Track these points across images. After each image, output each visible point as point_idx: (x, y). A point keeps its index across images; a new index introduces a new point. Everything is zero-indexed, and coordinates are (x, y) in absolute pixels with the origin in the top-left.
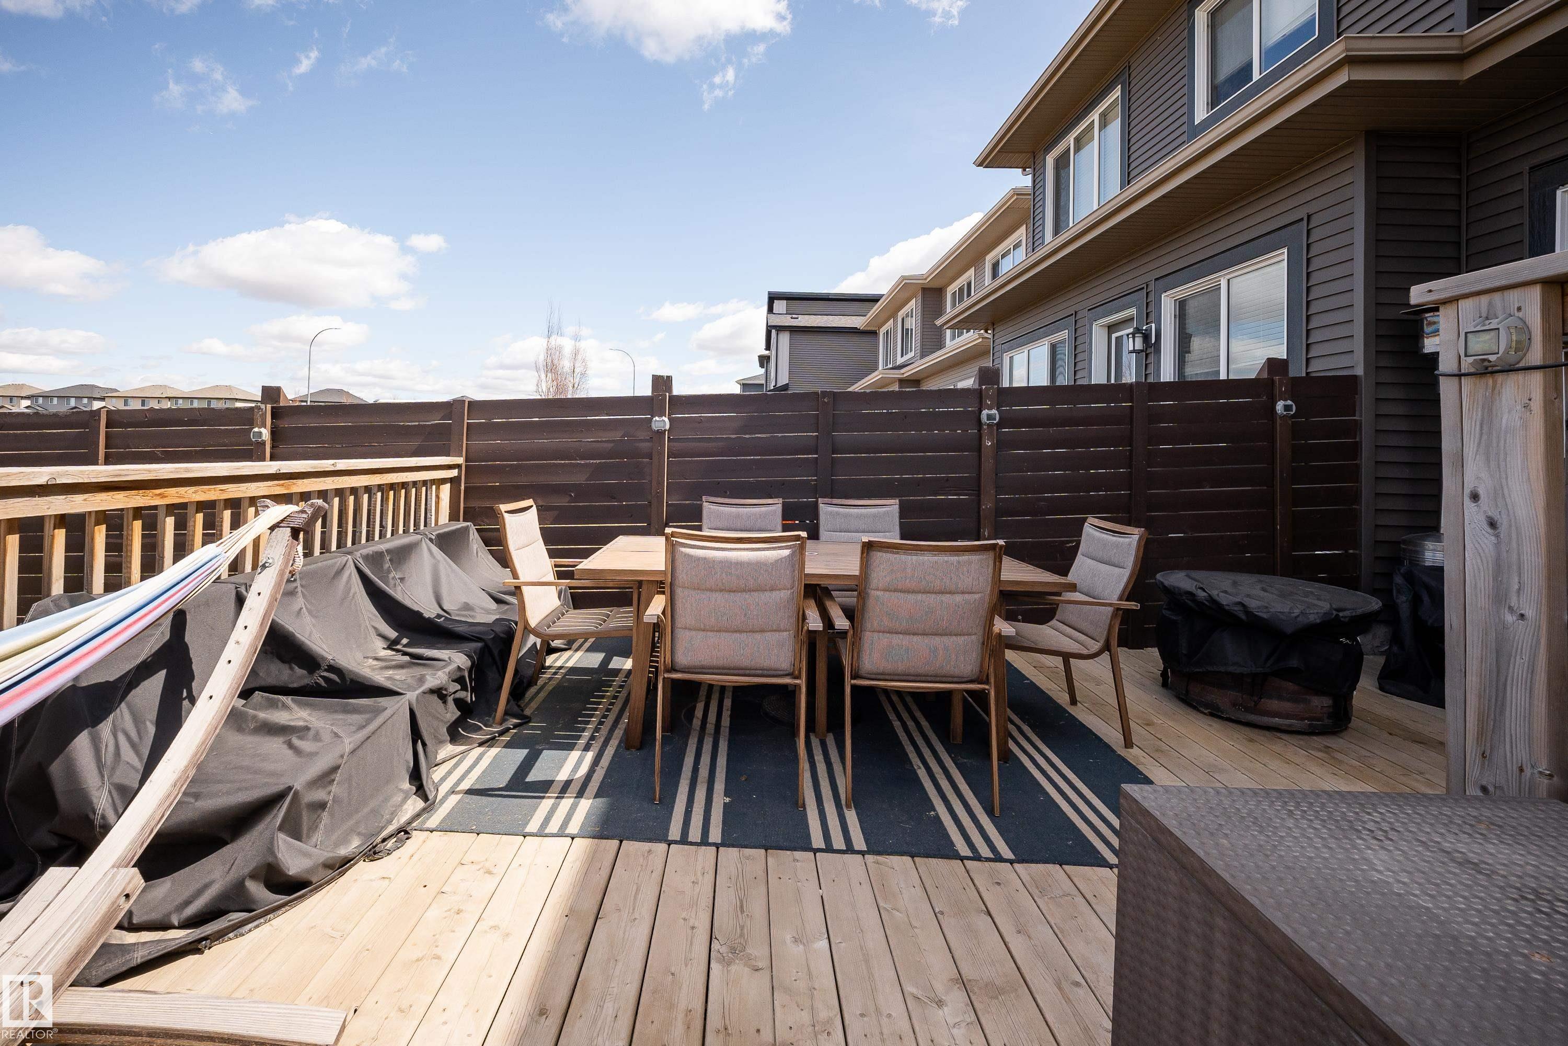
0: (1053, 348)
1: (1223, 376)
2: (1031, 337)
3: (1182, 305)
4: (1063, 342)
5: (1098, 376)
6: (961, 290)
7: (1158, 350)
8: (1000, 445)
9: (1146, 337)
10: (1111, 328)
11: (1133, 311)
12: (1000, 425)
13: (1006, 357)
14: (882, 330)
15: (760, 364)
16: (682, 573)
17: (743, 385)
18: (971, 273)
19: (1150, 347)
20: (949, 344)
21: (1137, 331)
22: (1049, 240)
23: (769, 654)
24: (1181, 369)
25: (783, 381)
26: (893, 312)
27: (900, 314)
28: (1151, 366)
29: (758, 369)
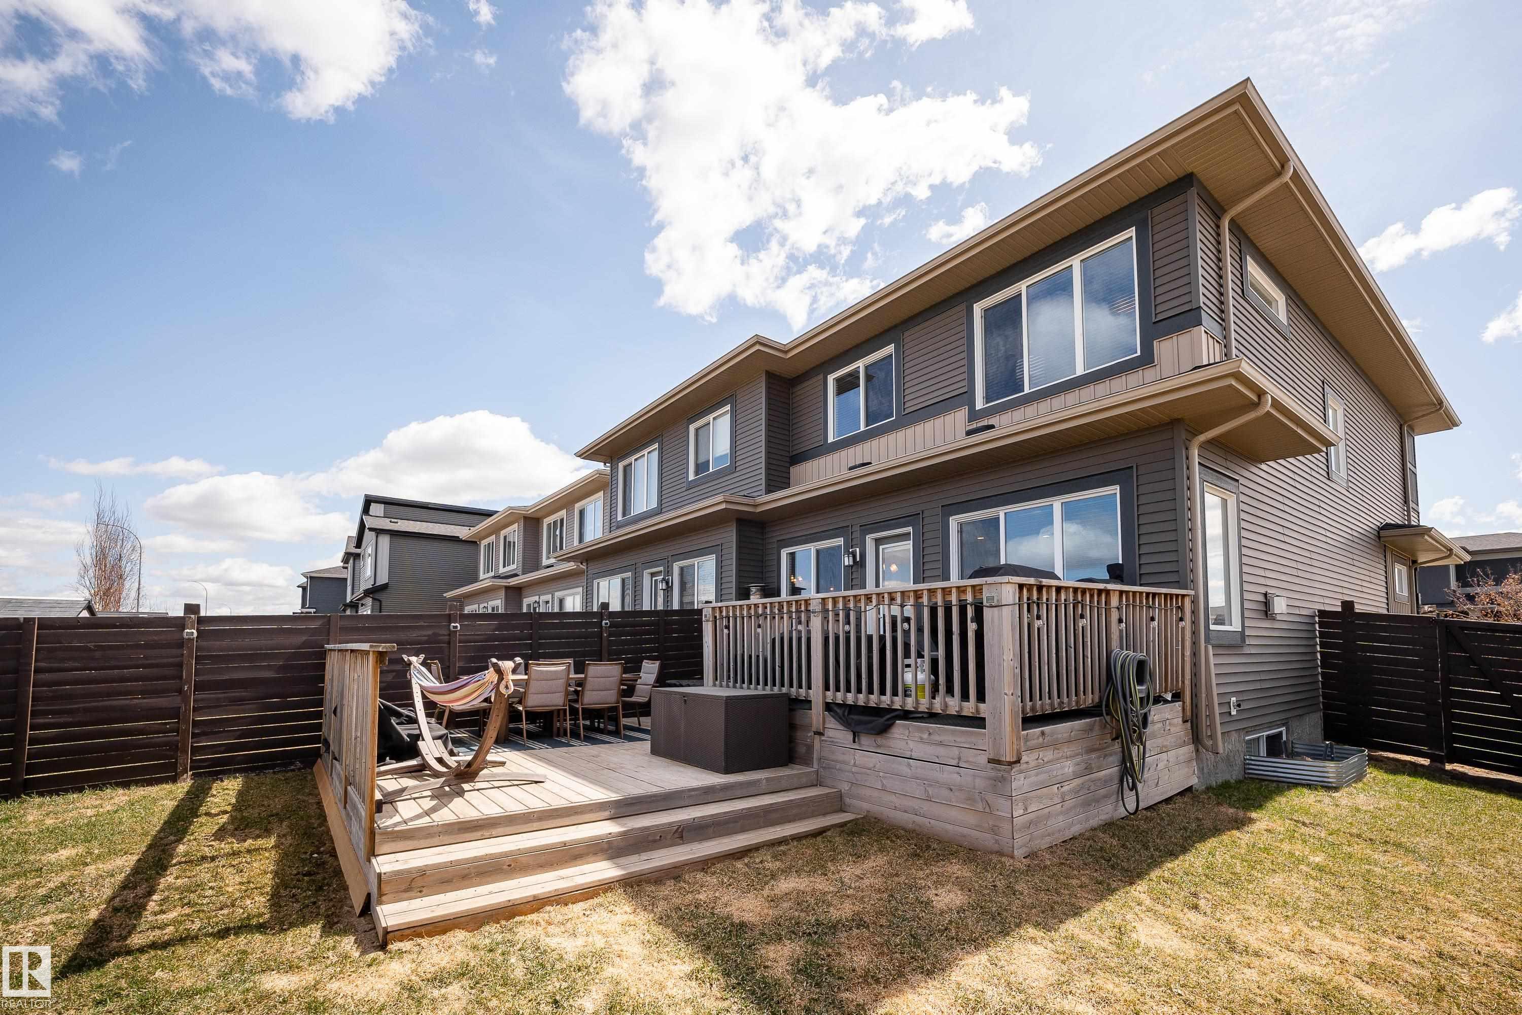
0: (623, 581)
1: (696, 608)
2: (611, 573)
3: (682, 569)
4: (628, 578)
5: (646, 607)
6: (555, 523)
7: (672, 590)
8: (610, 635)
9: (667, 583)
10: (653, 575)
11: (661, 568)
12: (610, 627)
13: (595, 582)
14: (484, 543)
15: (346, 560)
16: (533, 676)
17: (311, 577)
18: (563, 513)
19: (669, 589)
20: (545, 562)
21: (664, 579)
22: (620, 518)
23: (557, 700)
24: (681, 603)
25: (383, 579)
26: (496, 530)
27: (503, 533)
28: (669, 599)
29: (342, 564)
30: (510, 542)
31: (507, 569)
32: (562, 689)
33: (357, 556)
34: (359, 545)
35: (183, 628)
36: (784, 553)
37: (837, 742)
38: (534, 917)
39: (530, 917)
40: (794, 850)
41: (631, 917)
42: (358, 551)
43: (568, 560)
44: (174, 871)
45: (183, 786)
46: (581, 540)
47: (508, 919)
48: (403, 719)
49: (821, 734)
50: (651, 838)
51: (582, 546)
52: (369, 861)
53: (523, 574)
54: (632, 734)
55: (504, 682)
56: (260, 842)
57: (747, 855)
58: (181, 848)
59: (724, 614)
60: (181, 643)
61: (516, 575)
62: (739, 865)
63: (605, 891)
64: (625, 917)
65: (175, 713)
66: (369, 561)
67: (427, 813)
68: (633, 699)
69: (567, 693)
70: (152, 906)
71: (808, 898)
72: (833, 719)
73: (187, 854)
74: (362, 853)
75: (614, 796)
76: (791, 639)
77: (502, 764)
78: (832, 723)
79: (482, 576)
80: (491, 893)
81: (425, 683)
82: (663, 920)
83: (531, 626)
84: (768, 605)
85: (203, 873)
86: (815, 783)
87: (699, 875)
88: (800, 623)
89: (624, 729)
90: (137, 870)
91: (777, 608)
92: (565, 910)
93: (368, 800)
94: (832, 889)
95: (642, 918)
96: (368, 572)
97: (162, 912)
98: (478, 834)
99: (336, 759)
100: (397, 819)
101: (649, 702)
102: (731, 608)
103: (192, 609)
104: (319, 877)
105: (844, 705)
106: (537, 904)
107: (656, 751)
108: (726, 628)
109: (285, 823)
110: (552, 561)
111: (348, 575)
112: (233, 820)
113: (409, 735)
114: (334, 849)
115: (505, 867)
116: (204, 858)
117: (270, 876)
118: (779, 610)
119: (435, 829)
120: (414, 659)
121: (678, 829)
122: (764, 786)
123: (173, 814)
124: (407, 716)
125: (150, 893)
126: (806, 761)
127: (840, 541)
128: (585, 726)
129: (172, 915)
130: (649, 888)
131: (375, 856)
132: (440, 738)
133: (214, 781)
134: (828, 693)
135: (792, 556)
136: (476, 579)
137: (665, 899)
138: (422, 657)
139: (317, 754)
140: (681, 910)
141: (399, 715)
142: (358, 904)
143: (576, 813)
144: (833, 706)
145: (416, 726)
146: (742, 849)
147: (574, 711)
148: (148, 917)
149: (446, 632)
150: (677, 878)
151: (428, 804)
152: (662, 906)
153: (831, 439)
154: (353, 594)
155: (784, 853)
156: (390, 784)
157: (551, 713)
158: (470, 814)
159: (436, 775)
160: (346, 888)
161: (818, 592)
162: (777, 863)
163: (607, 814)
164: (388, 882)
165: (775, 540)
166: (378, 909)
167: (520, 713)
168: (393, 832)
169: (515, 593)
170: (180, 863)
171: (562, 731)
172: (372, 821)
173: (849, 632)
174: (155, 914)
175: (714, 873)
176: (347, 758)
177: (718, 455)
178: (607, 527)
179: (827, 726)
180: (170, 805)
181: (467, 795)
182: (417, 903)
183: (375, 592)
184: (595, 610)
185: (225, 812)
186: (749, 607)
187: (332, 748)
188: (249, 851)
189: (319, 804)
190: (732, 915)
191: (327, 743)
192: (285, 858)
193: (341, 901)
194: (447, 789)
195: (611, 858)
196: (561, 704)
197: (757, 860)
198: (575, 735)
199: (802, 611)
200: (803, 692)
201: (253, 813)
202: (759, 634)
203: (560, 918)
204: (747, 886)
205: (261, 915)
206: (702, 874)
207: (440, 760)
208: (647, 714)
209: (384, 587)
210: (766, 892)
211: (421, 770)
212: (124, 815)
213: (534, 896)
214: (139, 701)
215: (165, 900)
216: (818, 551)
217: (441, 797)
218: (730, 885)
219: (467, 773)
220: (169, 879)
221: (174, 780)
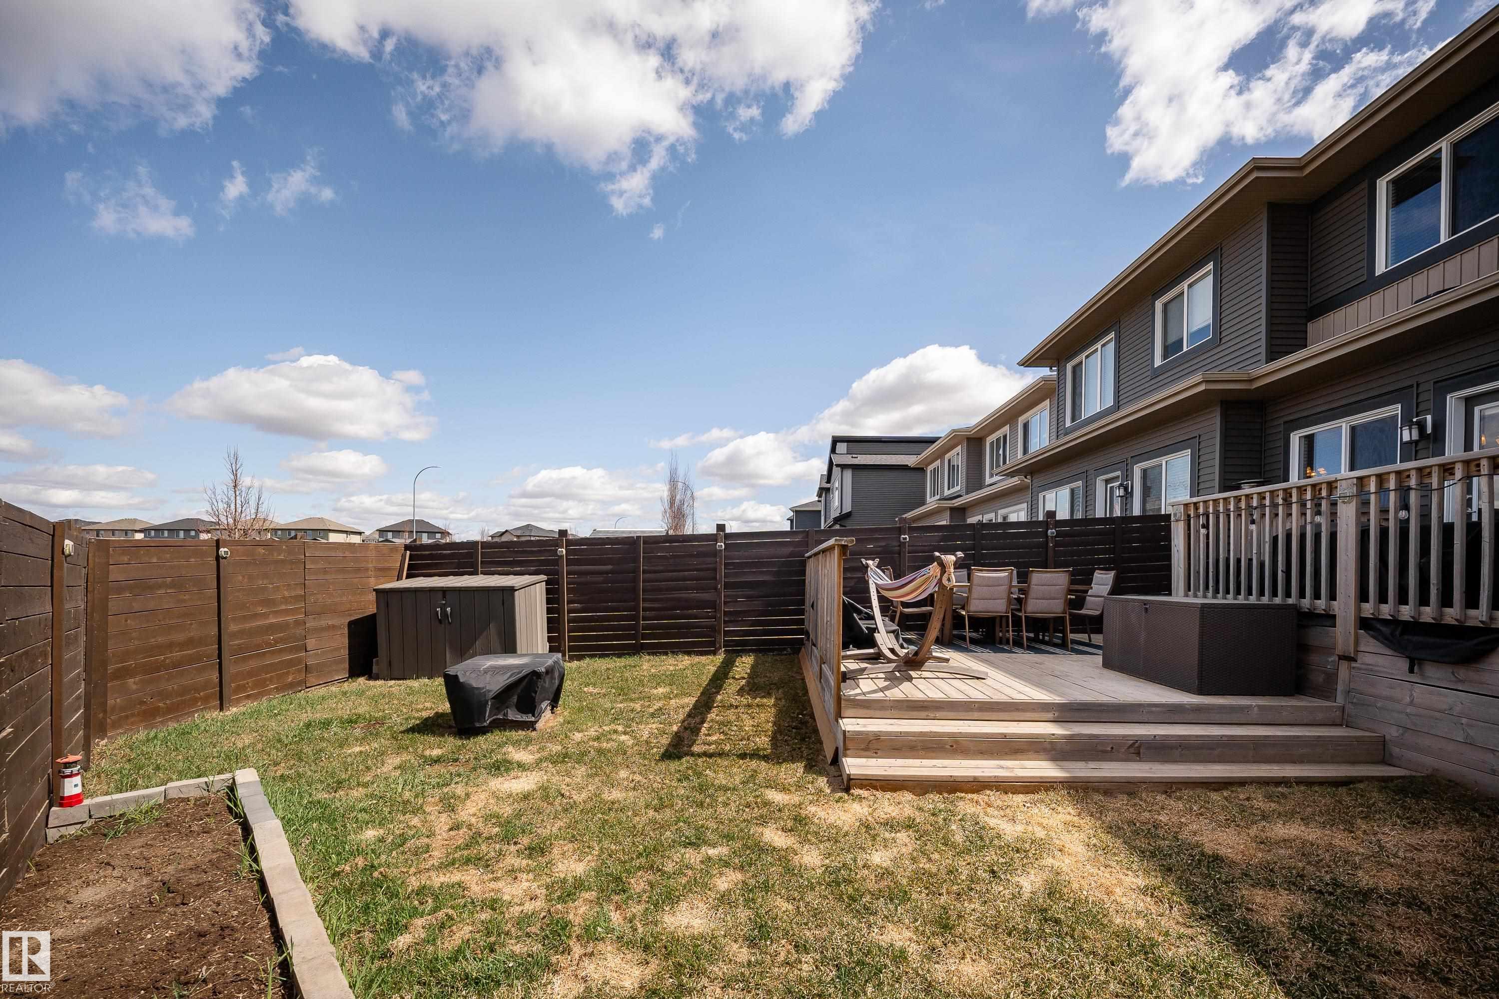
0: (1072, 491)
1: (1163, 513)
2: (1058, 484)
3: (1145, 472)
4: (1079, 488)
5: (1099, 513)
6: (998, 440)
7: (1132, 496)
8: (1057, 544)
9: (1126, 489)
10: (1108, 481)
11: (1119, 473)
12: (1056, 537)
13: (1041, 496)
14: (930, 468)
15: (819, 495)
16: (975, 581)
17: (796, 511)
18: (1007, 428)
19: (1128, 495)
20: (988, 481)
21: (1121, 485)
22: (1068, 424)
23: (999, 606)
24: (1144, 508)
25: (847, 508)
26: (940, 455)
27: (947, 456)
28: (1128, 506)
29: (817, 499)
30: (954, 466)
31: (952, 491)
32: (1005, 595)
33: (828, 490)
34: (829, 481)
35: (716, 541)
36: (1295, 439)
37: (1376, 671)
38: (975, 796)
39: (970, 796)
40: (1299, 795)
41: (1076, 818)
42: (828, 485)
43: (1012, 474)
44: (715, 710)
45: (720, 658)
46: (1025, 451)
47: (950, 793)
48: (863, 615)
49: (1351, 659)
50: (1100, 748)
51: (1027, 457)
52: (837, 722)
53: (967, 493)
54: (1081, 648)
55: (946, 575)
56: (765, 700)
57: (1227, 789)
58: (719, 697)
59: (1201, 511)
60: (715, 553)
61: (960, 496)
62: (1215, 796)
63: (1047, 790)
64: (1069, 818)
65: (713, 605)
66: (837, 494)
67: (882, 690)
68: (1083, 612)
69: (1009, 600)
70: (704, 730)
71: (1320, 852)
72: (1372, 641)
73: (722, 701)
74: (832, 717)
75: (1057, 699)
76: (1303, 537)
77: (947, 660)
78: (1369, 644)
79: (928, 500)
80: (934, 766)
81: (880, 582)
82: (1113, 830)
83: (973, 537)
84: (1268, 494)
85: (731, 715)
86: (1338, 721)
87: (1160, 798)
88: (1319, 513)
89: (1072, 643)
90: (695, 707)
91: (1280, 497)
92: (1005, 797)
93: (835, 671)
94: (1361, 850)
95: (1087, 822)
96: (836, 503)
97: (709, 735)
98: (923, 714)
99: (815, 645)
100: (858, 691)
101: (1102, 615)
102: (1211, 503)
103: (721, 527)
104: (803, 731)
105: (1395, 622)
106: (977, 786)
107: (1108, 664)
108: (1203, 526)
109: (780, 691)
110: (996, 478)
111: (821, 507)
112: (748, 683)
113: (867, 628)
114: (813, 713)
115: (948, 747)
116: (732, 705)
117: (770, 724)
118: (1284, 499)
119: (888, 704)
120: (870, 562)
121: (1134, 744)
122: (1255, 714)
123: (714, 675)
124: (866, 613)
125: (703, 722)
126: (1326, 691)
127: (1396, 409)
128: (1028, 638)
129: (714, 738)
130: (1097, 797)
131: (842, 718)
132: (893, 632)
133: (737, 657)
134: (1365, 606)
135: (1309, 441)
136: (923, 503)
137: (1117, 810)
138: (877, 561)
139: (801, 642)
140: (1135, 825)
141: (859, 612)
142: (829, 757)
143: (1018, 710)
144: (1374, 622)
145: (873, 622)
146: (1220, 780)
147: (1017, 621)
148: (702, 737)
149: (896, 544)
150: (1131, 794)
151: (882, 684)
152: (1109, 817)
153: (1381, 268)
154: (825, 522)
155: (1284, 795)
156: (852, 665)
157: (993, 619)
158: (917, 695)
159: (890, 661)
160: (821, 743)
161: (1352, 468)
162: (1273, 805)
163: (1050, 716)
164: (852, 739)
165: (1281, 421)
166: (844, 759)
167: (963, 617)
168: (854, 700)
169: (960, 512)
170: (718, 706)
171: (1004, 641)
172: (839, 689)
173: (1407, 521)
174: (706, 735)
175: (1180, 798)
176: (821, 642)
177: (1195, 329)
178: (1054, 434)
179: (1362, 648)
180: (713, 669)
181: (914, 681)
182: (872, 762)
183: (842, 518)
184: (1041, 518)
185: (744, 678)
186: (1238, 499)
187: (811, 636)
188: (758, 706)
189: (803, 679)
190: (1202, 844)
191: (807, 634)
192: (781, 714)
193: (818, 751)
194: (898, 674)
195: (1054, 759)
196: (1004, 610)
197: (1242, 796)
198: (1018, 643)
199: (1323, 498)
200: (1321, 604)
201: (761, 681)
202: (1252, 532)
203: (999, 803)
204: (1226, 820)
205: (765, 749)
206: (1164, 796)
207: (892, 651)
208: (1099, 631)
209: (849, 515)
210: (1253, 831)
211: (877, 657)
212: (689, 672)
213: (975, 777)
214: (693, 595)
215: (710, 728)
216: (1353, 429)
217: (893, 680)
218: (1201, 814)
219: (914, 663)
220: (712, 715)
221: (714, 653)
